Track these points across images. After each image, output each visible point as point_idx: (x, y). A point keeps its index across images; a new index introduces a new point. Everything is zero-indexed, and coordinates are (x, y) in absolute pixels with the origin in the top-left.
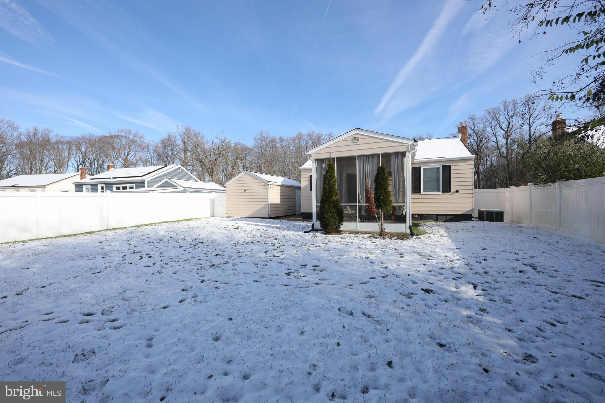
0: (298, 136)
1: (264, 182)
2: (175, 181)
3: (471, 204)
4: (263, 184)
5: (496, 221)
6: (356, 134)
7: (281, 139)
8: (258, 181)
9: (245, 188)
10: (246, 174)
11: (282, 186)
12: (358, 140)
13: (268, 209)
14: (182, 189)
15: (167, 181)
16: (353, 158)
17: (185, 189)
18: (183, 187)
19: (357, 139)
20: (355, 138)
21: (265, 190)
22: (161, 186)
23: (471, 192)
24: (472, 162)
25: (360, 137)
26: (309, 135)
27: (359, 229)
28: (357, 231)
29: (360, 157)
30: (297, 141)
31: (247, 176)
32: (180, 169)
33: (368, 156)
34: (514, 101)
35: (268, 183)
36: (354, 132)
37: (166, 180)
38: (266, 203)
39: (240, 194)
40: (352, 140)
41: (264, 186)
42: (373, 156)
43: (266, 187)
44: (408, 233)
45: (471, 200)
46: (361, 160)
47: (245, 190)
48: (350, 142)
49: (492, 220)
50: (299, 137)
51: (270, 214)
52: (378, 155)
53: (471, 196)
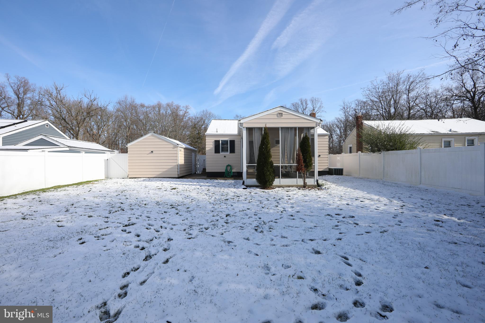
0: (158, 104)
1: (173, 144)
2: (53, 138)
3: (327, 164)
4: (172, 146)
5: (339, 175)
6: (280, 110)
7: (142, 106)
8: (167, 143)
9: (152, 150)
10: (152, 135)
11: (185, 149)
12: (282, 116)
13: (177, 169)
14: (68, 149)
15: (42, 139)
16: (277, 129)
17: (71, 148)
18: (69, 147)
19: (281, 114)
20: (279, 113)
21: (175, 152)
22: (31, 144)
23: (327, 156)
24: (327, 137)
25: (284, 113)
26: (168, 105)
27: (282, 184)
28: (280, 185)
29: (282, 128)
30: (157, 109)
31: (153, 138)
32: (47, 126)
33: (287, 128)
34: (306, 99)
35: (177, 146)
36: (279, 109)
37: (40, 137)
38: (175, 164)
39: (146, 155)
40: (277, 115)
41: (174, 148)
42: (291, 128)
43: (175, 149)
44: (316, 185)
45: (327, 162)
46: (283, 131)
47: (152, 152)
48: (275, 117)
49: (337, 174)
50: (159, 106)
51: (179, 174)
52: (295, 128)
53: (327, 159)
